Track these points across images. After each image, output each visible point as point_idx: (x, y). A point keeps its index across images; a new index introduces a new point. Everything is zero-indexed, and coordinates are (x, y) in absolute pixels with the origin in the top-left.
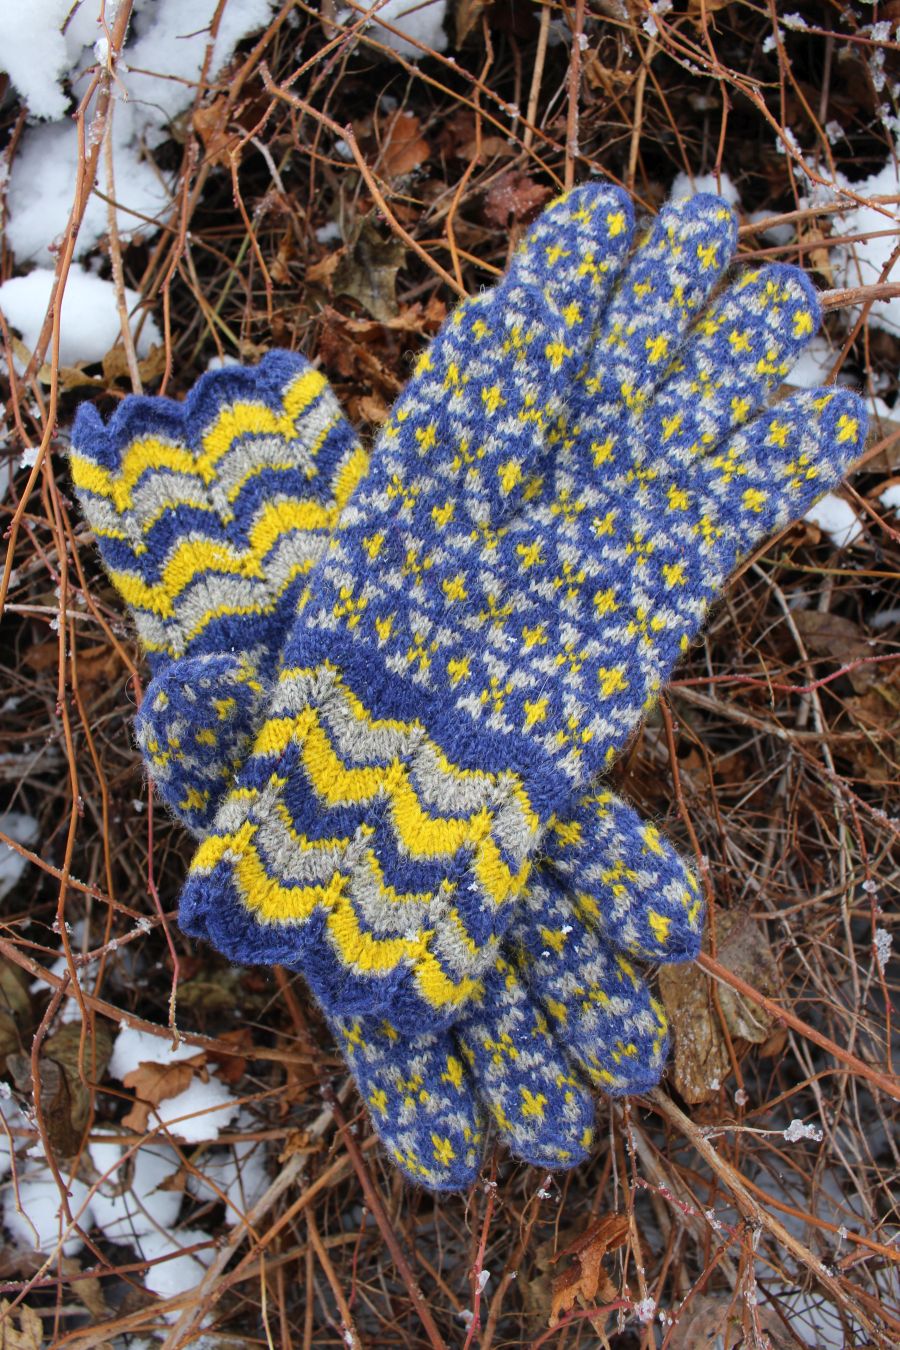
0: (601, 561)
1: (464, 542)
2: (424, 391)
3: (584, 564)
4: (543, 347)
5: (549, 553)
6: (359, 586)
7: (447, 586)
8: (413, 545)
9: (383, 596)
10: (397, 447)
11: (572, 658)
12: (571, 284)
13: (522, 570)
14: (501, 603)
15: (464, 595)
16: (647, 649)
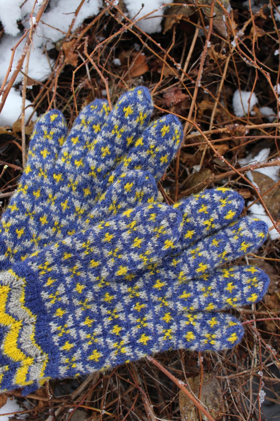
0: (126, 317)
1: (93, 278)
2: (120, 222)
3: (121, 314)
4: (166, 239)
5: (114, 302)
6: (53, 264)
7: (78, 285)
8: (78, 265)
9: (58, 272)
10: (97, 233)
11: (93, 338)
12: (198, 224)
13: (102, 300)
14: (89, 303)
15: (80, 292)
16: (113, 355)
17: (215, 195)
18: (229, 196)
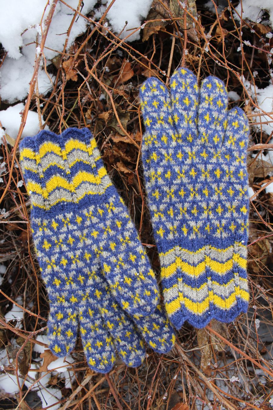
0: (73, 270)
1: (102, 244)
2: (144, 267)
3: (76, 266)
4: (129, 303)
5: (84, 261)
6: (113, 213)
7: (97, 233)
8: (112, 233)
11: (59, 244)
13: (86, 251)
14: (84, 241)
15: (92, 234)
16: (46, 259)
17: (168, 334)
18: (168, 344)
